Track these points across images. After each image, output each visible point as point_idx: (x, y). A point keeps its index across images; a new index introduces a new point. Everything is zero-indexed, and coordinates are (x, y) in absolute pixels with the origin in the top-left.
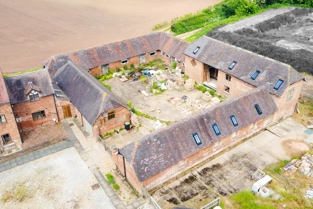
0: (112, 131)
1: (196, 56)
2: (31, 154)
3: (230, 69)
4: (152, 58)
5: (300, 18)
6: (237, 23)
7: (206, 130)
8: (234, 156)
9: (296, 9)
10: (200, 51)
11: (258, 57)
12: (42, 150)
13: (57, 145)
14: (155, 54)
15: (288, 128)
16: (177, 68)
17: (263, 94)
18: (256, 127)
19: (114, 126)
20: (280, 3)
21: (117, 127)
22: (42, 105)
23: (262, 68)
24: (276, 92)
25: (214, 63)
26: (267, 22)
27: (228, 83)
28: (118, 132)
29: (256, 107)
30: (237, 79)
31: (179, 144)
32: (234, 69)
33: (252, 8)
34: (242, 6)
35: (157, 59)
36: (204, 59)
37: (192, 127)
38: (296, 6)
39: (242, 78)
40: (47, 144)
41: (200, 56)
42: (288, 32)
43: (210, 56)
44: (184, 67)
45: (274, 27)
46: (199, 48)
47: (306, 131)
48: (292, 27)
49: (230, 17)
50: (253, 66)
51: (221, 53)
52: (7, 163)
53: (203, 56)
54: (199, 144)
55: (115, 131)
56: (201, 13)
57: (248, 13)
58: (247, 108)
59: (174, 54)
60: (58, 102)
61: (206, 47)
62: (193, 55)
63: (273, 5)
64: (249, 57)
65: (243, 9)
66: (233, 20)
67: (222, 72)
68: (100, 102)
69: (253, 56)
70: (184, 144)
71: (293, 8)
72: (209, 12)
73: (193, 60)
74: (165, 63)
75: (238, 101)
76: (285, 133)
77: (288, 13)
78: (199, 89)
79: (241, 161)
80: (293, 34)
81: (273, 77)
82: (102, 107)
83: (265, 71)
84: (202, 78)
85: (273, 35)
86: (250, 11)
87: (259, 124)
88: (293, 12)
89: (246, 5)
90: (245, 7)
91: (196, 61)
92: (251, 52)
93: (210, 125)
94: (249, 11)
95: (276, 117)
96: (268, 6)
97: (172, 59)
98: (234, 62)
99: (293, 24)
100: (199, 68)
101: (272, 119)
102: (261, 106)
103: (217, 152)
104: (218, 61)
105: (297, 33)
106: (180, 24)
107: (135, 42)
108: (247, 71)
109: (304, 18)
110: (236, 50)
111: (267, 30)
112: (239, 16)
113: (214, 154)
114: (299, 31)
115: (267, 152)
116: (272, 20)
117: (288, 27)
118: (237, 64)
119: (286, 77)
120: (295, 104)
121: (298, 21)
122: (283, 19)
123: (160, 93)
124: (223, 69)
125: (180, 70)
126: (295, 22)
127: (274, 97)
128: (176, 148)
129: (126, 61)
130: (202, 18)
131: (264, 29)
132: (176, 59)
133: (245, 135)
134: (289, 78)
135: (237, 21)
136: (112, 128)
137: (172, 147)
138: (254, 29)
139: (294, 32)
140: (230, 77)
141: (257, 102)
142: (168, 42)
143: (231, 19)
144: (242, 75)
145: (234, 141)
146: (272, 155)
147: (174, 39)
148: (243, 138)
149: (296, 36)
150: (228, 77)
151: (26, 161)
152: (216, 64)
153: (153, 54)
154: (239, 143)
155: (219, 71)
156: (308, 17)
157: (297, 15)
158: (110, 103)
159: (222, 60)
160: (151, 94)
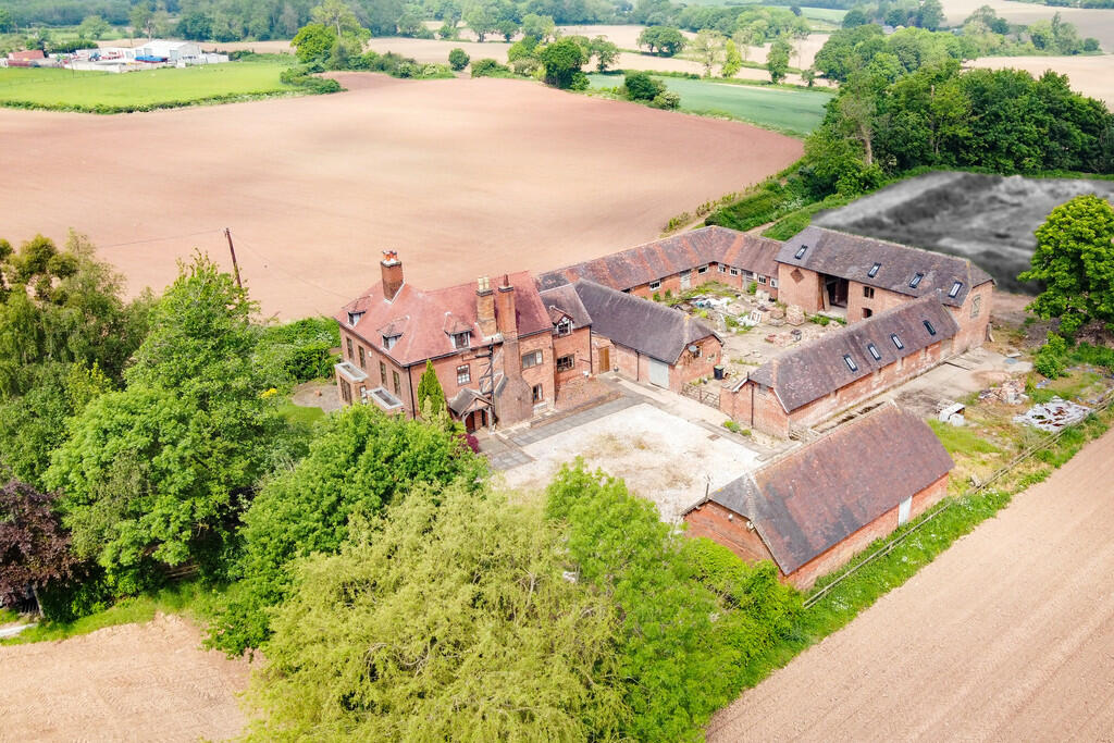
0: (697, 380)
1: (802, 263)
2: (582, 414)
3: (872, 276)
4: (700, 279)
5: (976, 194)
6: (846, 209)
7: (860, 352)
8: (904, 393)
9: (965, 178)
10: (809, 252)
11: (916, 252)
12: (597, 409)
13: (615, 402)
14: (707, 271)
15: (978, 359)
16: (759, 293)
17: (934, 306)
18: (929, 357)
19: (700, 371)
20: (930, 166)
21: (703, 374)
22: (573, 345)
23: (926, 269)
24: (952, 301)
25: (839, 271)
26: (909, 205)
27: (868, 303)
28: (705, 383)
29: (926, 324)
30: (885, 292)
31: (829, 367)
32: (878, 276)
33: (872, 178)
34: (849, 174)
35: (710, 281)
36: (819, 267)
37: (841, 348)
38: (964, 170)
39: (894, 288)
40: (601, 400)
41: (810, 262)
42: (956, 223)
43: (830, 260)
44: (777, 289)
45: (926, 214)
46: (805, 247)
47: (1005, 361)
48: (962, 215)
49: (827, 199)
50: (909, 267)
51: (849, 252)
52: (553, 425)
53: (816, 260)
54: (853, 370)
55: (700, 381)
56: (760, 192)
57: (864, 188)
58: (913, 326)
59: (751, 267)
60: (595, 340)
61: (820, 246)
62: (796, 262)
63: (914, 170)
64: (901, 254)
65: (853, 180)
66: (838, 204)
67: (855, 285)
68: (681, 328)
69: (906, 252)
70: (835, 368)
71: (958, 175)
72: (779, 189)
73: (797, 271)
74: (729, 288)
75: (899, 314)
76: (975, 365)
77: (949, 185)
78: (815, 321)
79: (916, 397)
80: (966, 227)
81: (945, 279)
82: (687, 335)
83: (931, 273)
84: (815, 303)
85: (927, 230)
86: (868, 185)
87: (933, 353)
88: (959, 183)
89: (859, 171)
90: (857, 174)
91: (802, 271)
92: (903, 246)
93: (865, 345)
94: (867, 183)
95: (958, 343)
96: (905, 172)
97: (745, 277)
98: (876, 264)
99: (963, 208)
100: (810, 282)
101: (952, 348)
102: (933, 323)
103: (877, 391)
104: (847, 266)
105: (974, 225)
106: (726, 216)
107: (668, 247)
108: (901, 277)
109: (984, 195)
110: (877, 245)
111: (913, 221)
112: (847, 196)
113: (873, 393)
114: (978, 222)
115: (953, 386)
116: (918, 200)
117: (954, 213)
118: (882, 268)
119: (965, 277)
120: (984, 326)
121: (972, 201)
122: (941, 198)
123: (745, 332)
124: (857, 278)
125: (767, 296)
126: (967, 203)
127: (949, 310)
128: (826, 373)
129: (657, 285)
130: (766, 202)
131: (904, 219)
132: (755, 276)
133: (913, 369)
134: (970, 277)
135: (845, 204)
136: (696, 376)
137: (820, 371)
138: (886, 220)
139: (967, 223)
140: (872, 291)
141: (926, 317)
142: (734, 245)
143: (832, 202)
144: (894, 283)
145: (900, 377)
146: (959, 388)
147: (746, 239)
148: (912, 374)
149: (972, 230)
150: (869, 292)
151: (582, 421)
152: (845, 271)
153: (703, 270)
154: (906, 381)
155: (850, 283)
156: (992, 193)
157: (968, 188)
158: (696, 329)
159: (854, 264)
160: (729, 334)
